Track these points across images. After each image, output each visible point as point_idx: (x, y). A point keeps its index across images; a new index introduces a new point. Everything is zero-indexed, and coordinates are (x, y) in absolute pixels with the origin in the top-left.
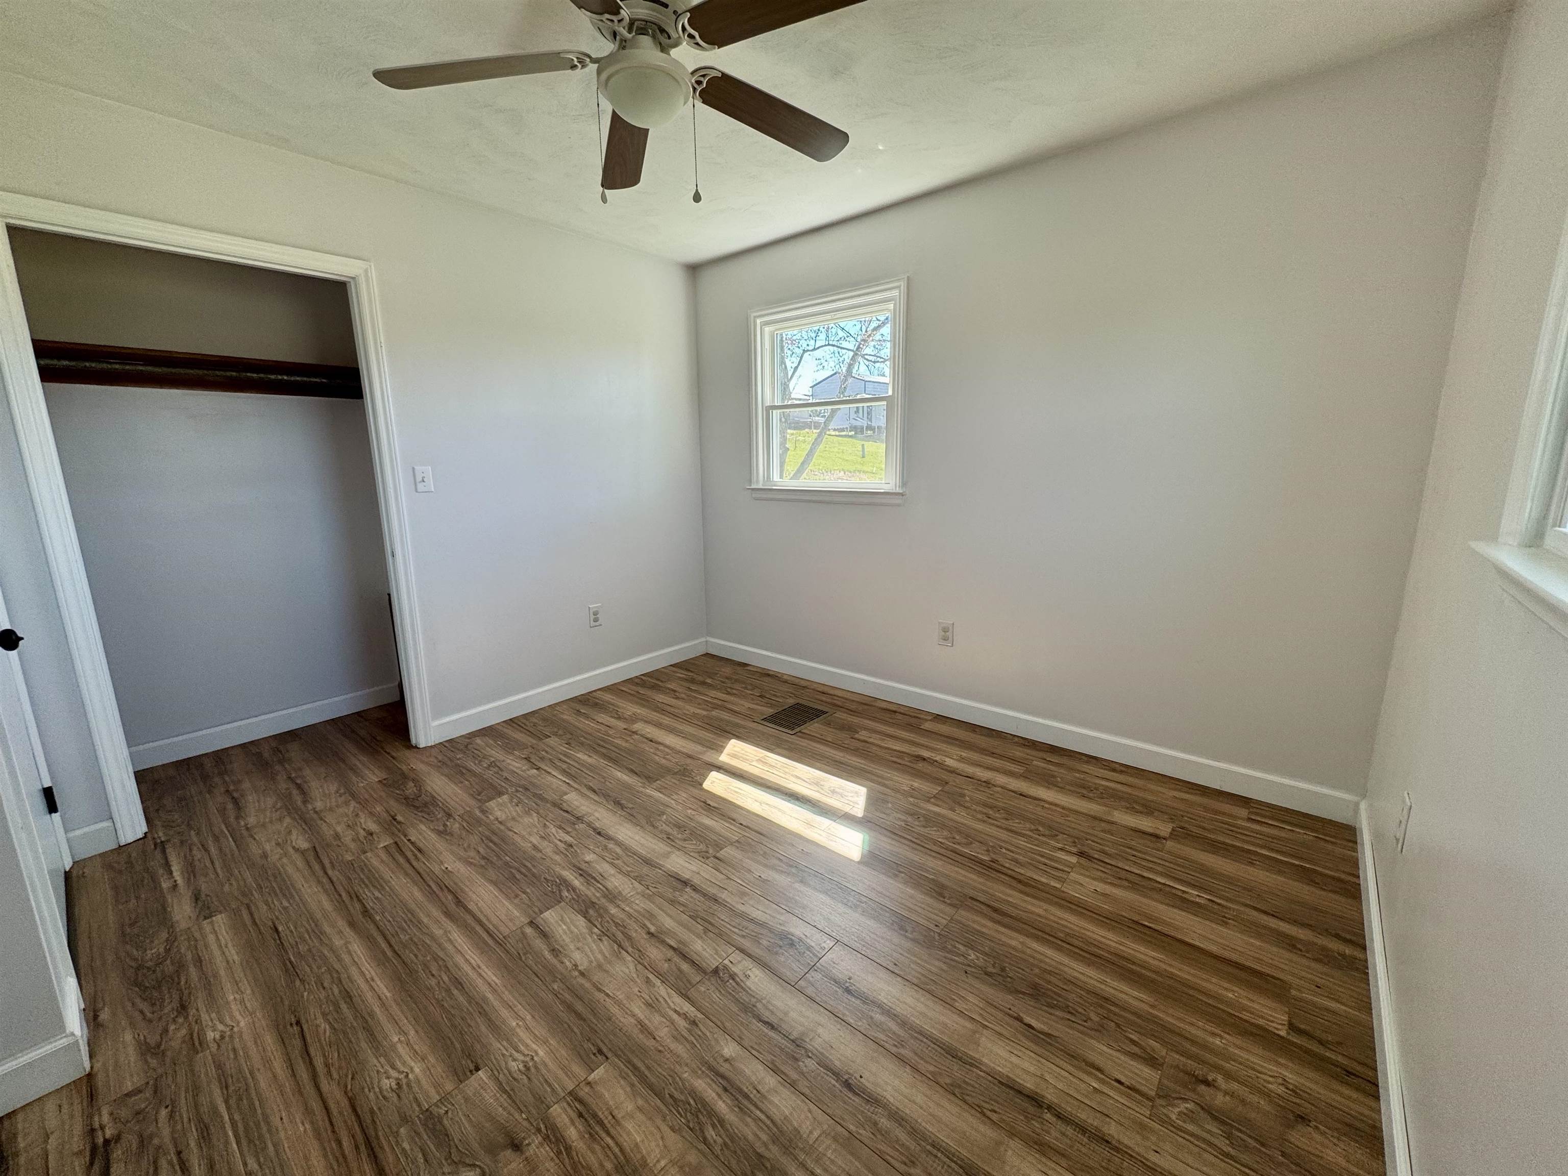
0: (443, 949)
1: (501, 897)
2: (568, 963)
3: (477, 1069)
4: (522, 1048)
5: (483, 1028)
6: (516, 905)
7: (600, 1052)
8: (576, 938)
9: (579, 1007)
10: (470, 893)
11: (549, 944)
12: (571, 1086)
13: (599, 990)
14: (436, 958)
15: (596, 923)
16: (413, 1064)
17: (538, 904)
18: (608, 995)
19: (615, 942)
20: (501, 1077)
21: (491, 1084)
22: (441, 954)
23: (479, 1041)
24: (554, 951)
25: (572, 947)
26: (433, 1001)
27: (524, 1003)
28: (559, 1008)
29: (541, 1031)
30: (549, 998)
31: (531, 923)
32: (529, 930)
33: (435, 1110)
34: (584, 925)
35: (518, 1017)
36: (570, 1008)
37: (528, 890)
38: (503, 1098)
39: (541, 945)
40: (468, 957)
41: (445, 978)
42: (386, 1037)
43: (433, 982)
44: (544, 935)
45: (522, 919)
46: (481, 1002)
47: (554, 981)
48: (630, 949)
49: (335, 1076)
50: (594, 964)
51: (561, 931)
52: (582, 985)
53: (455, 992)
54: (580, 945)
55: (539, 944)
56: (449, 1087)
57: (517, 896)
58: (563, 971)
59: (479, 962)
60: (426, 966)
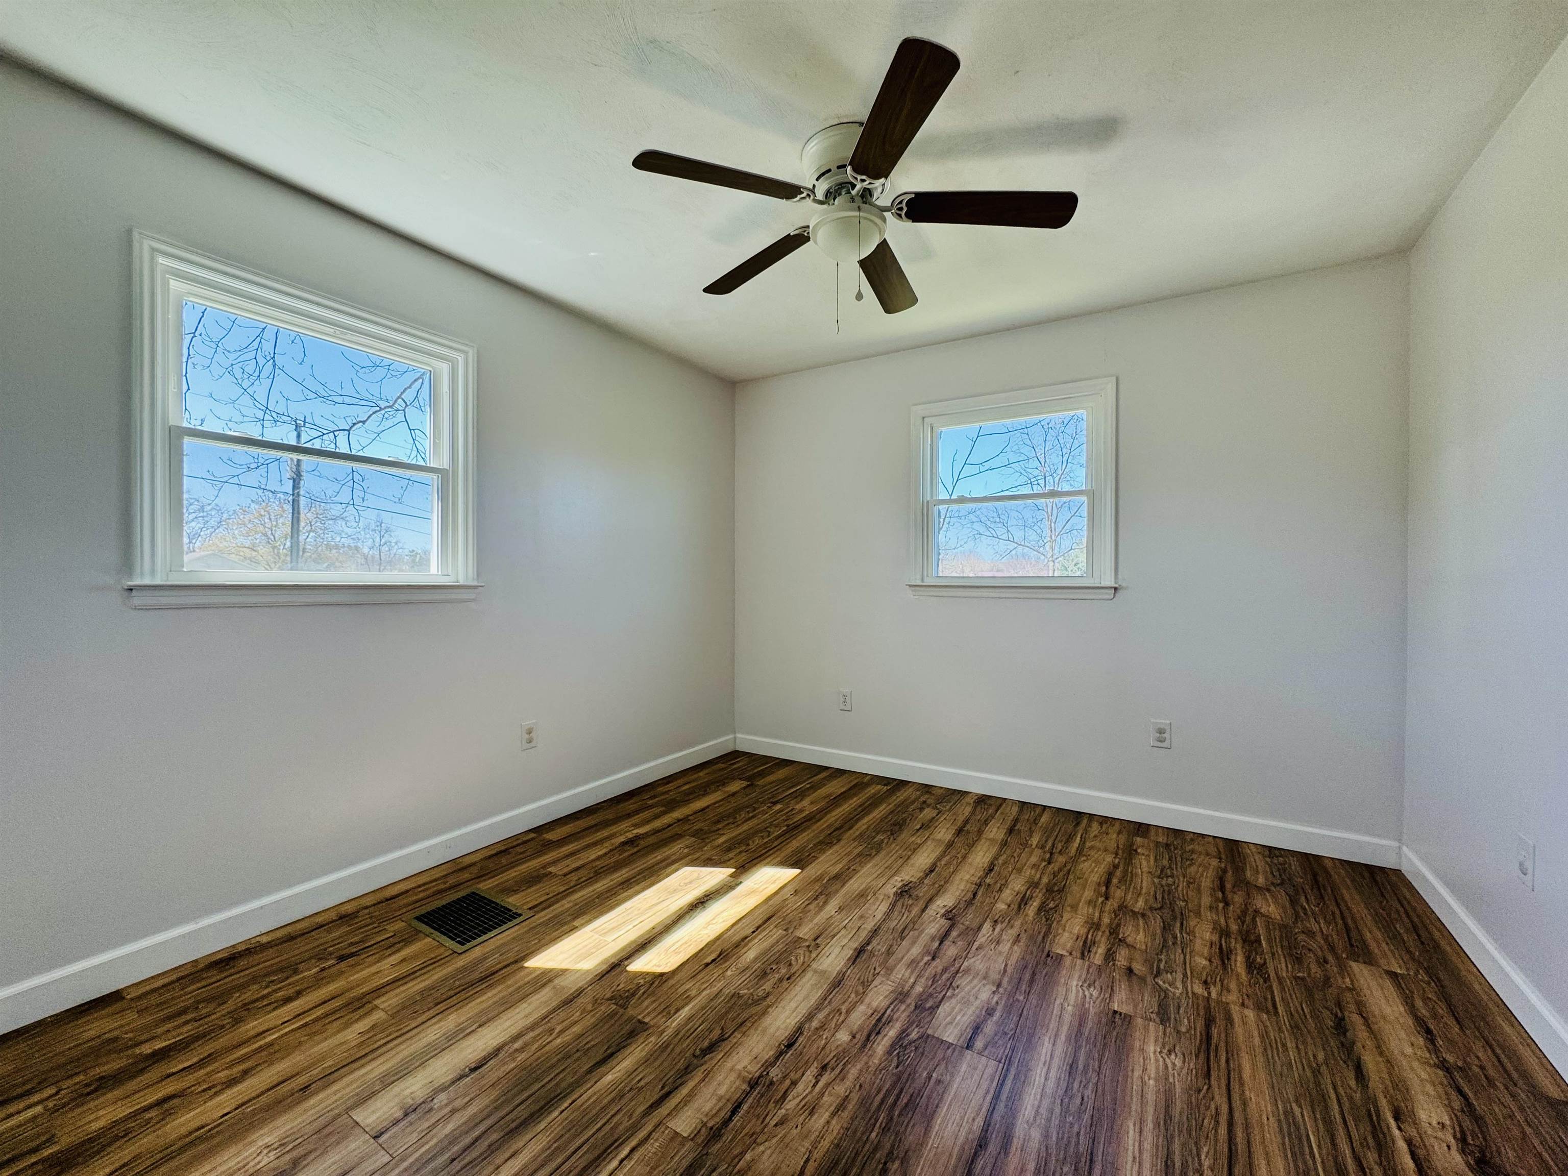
0: (1051, 1111)
1: (949, 1097)
2: (995, 999)
3: (1115, 1012)
4: (1081, 994)
5: (1090, 1024)
6: (952, 1075)
7: (1048, 955)
8: (966, 1003)
9: (1027, 976)
10: (960, 1141)
11: (985, 1021)
12: (1079, 962)
13: (1005, 971)
14: (1065, 1111)
15: (941, 996)
16: (1152, 1055)
17: (940, 1055)
18: (1006, 965)
19: (955, 977)
20: (1107, 995)
21: (1116, 998)
22: (1057, 1110)
23: (1100, 1022)
24: (990, 1012)
25: (978, 1002)
26: (1102, 1076)
27: (1050, 1010)
28: (1037, 987)
29: (1061, 990)
30: (1033, 999)
31: (969, 1046)
32: (979, 1044)
33: (1158, 1020)
34: (948, 1004)
35: (1062, 1008)
36: (1032, 981)
37: (925, 1074)
38: (1116, 988)
39: (989, 1027)
40: (1043, 1080)
41: (1076, 1085)
42: (1158, 1091)
43: (1088, 1092)
44: (977, 1029)
45: (969, 1057)
46: (1073, 1041)
47: (1018, 1000)
48: (957, 966)
49: (1213, 1106)
50: (984, 982)
51: (965, 1018)
52: (1009, 982)
53: (1081, 1067)
54: (972, 999)
55: (989, 1028)
56: (1139, 1021)
57: (939, 1082)
58: (1004, 999)
59: (1041, 1065)
60: (1081, 1112)
